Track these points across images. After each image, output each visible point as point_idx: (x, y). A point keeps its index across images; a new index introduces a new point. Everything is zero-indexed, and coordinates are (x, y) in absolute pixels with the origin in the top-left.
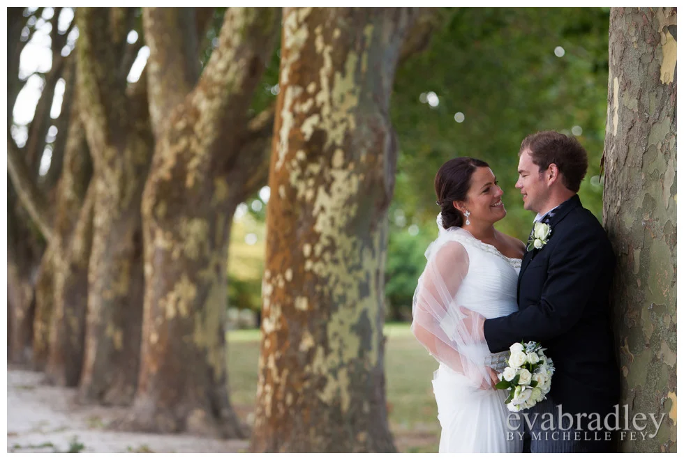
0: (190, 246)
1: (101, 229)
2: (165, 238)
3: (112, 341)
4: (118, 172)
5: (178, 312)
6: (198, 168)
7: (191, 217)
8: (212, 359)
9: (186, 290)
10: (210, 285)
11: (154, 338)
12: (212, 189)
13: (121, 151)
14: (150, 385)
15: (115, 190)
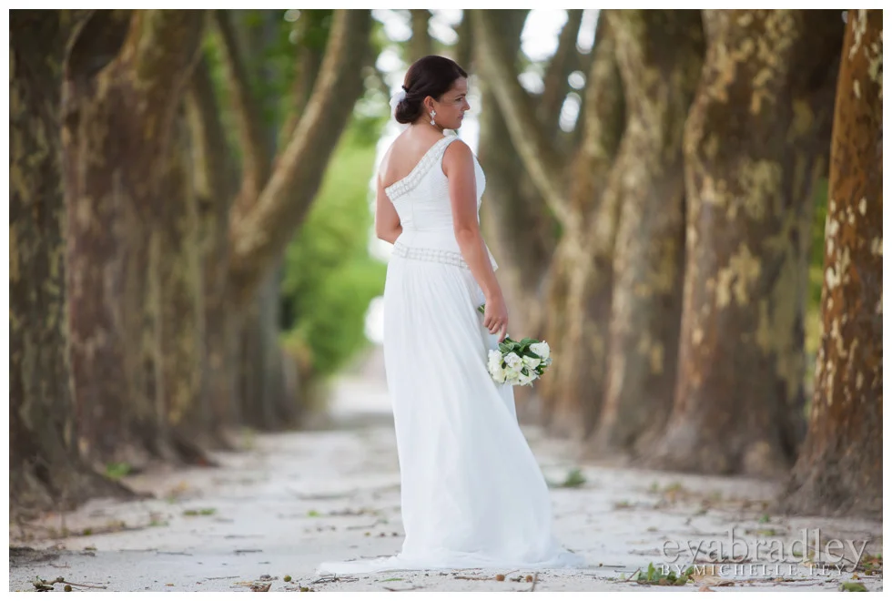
0: (754, 200)
1: (634, 192)
2: (716, 189)
3: (647, 362)
4: (662, 106)
5: (733, 297)
6: (769, 84)
7: (756, 159)
8: (782, 368)
9: (746, 266)
10: (783, 258)
11: (698, 336)
12: (790, 116)
13: (666, 75)
14: (691, 404)
15: (656, 132)
